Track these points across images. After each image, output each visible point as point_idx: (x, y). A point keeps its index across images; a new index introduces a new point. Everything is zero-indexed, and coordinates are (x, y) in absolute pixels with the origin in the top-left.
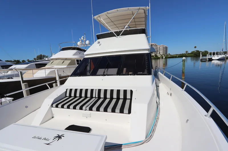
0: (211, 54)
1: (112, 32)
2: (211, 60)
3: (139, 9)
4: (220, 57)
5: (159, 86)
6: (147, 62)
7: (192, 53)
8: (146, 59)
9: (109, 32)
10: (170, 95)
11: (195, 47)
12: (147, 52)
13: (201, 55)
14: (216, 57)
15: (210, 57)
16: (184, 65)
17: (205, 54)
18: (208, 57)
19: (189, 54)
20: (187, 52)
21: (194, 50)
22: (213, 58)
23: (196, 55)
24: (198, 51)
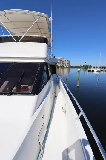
0: (93, 68)
1: (11, 37)
2: (93, 71)
3: (41, 16)
4: (98, 69)
5: (57, 97)
6: (38, 73)
7: (84, 66)
8: (39, 69)
9: (8, 36)
10: (64, 112)
11: (85, 63)
12: (43, 61)
13: (88, 68)
14: (96, 70)
15: (93, 70)
16: (79, 74)
17: (90, 67)
18: (92, 69)
19: (82, 66)
20: (81, 65)
21: (85, 64)
22: (94, 70)
23: (85, 67)
24: (87, 65)
